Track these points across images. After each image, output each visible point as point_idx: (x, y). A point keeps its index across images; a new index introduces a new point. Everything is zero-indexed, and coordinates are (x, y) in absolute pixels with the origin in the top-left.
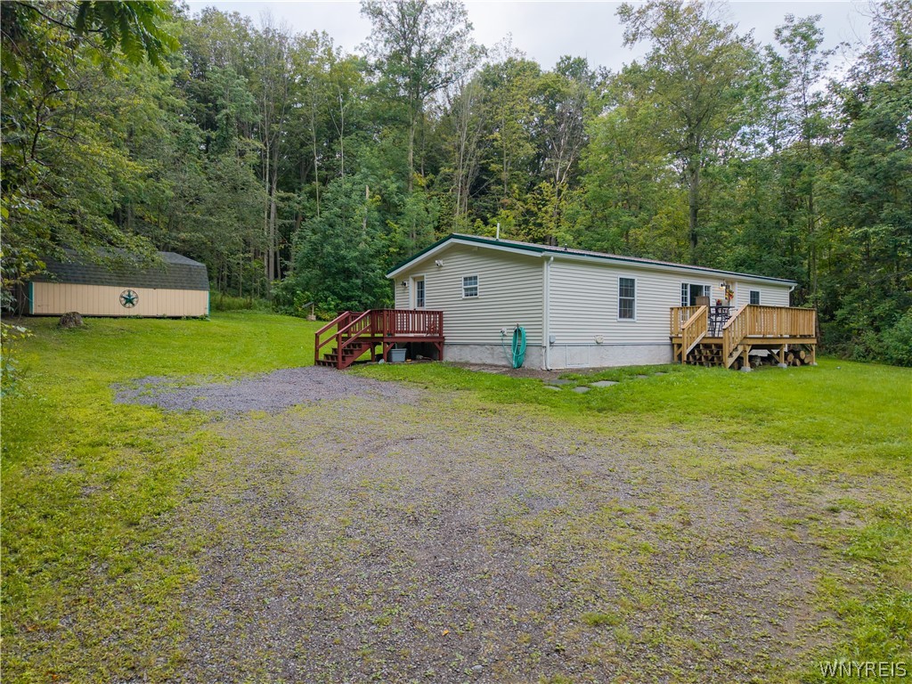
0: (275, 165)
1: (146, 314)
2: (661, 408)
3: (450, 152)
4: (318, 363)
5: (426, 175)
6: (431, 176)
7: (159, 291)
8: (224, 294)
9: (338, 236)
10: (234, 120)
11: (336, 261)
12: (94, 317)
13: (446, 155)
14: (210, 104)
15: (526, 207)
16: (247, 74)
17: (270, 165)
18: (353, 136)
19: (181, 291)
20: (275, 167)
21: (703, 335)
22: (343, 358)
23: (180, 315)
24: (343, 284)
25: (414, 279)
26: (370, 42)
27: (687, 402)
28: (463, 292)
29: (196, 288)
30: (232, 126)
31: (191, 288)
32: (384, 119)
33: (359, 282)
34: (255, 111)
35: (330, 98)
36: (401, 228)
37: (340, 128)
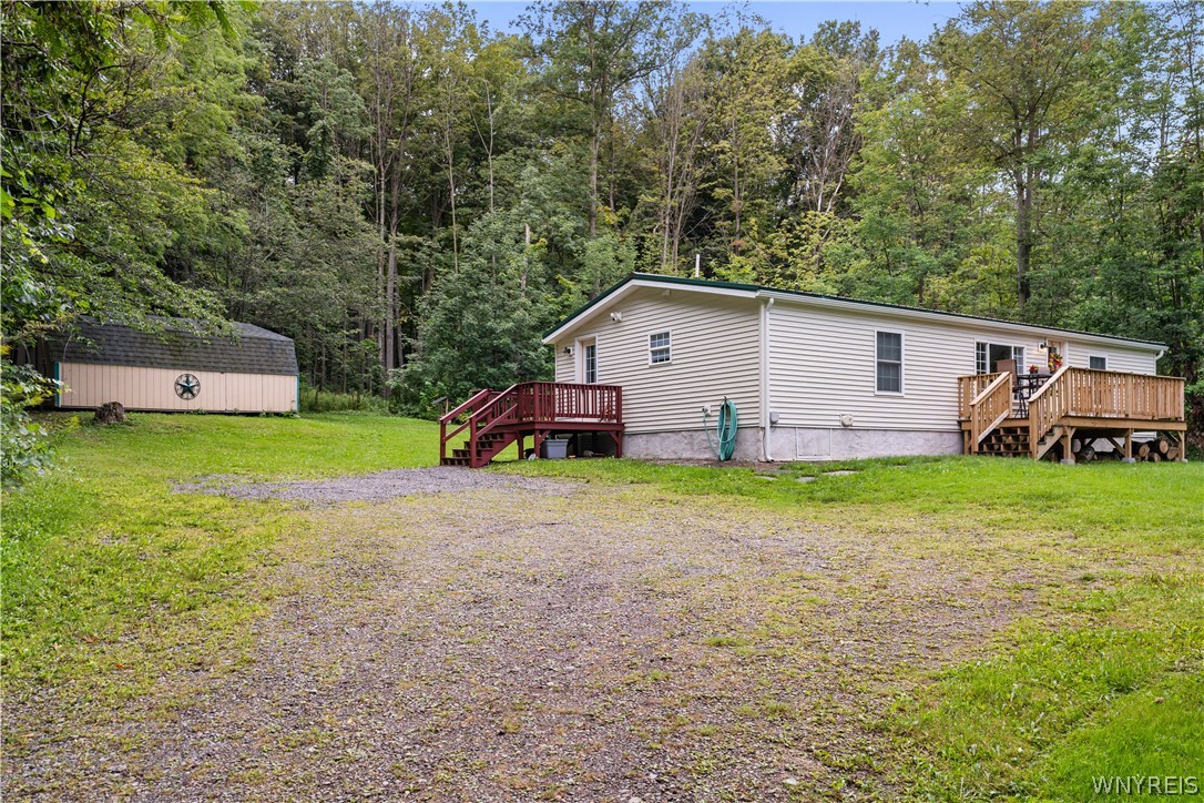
0: (394, 201)
1: (211, 408)
2: (913, 496)
3: (653, 173)
4: (445, 461)
5: (617, 208)
6: (625, 210)
7: (229, 375)
8: (320, 389)
9: (484, 300)
10: (333, 135)
11: (481, 337)
12: (141, 411)
13: (647, 179)
14: (301, 114)
15: (769, 251)
16: (354, 69)
17: (387, 201)
18: (509, 154)
19: (259, 376)
20: (394, 205)
21: (1005, 415)
22: (479, 453)
23: (259, 409)
24: (491, 370)
25: (582, 343)
26: (532, 13)
27: (952, 490)
28: (650, 356)
29: (279, 373)
30: (331, 143)
31: (272, 372)
32: (554, 127)
33: (514, 366)
34: (364, 121)
35: (474, 100)
36: (579, 286)
37: (488, 143)
